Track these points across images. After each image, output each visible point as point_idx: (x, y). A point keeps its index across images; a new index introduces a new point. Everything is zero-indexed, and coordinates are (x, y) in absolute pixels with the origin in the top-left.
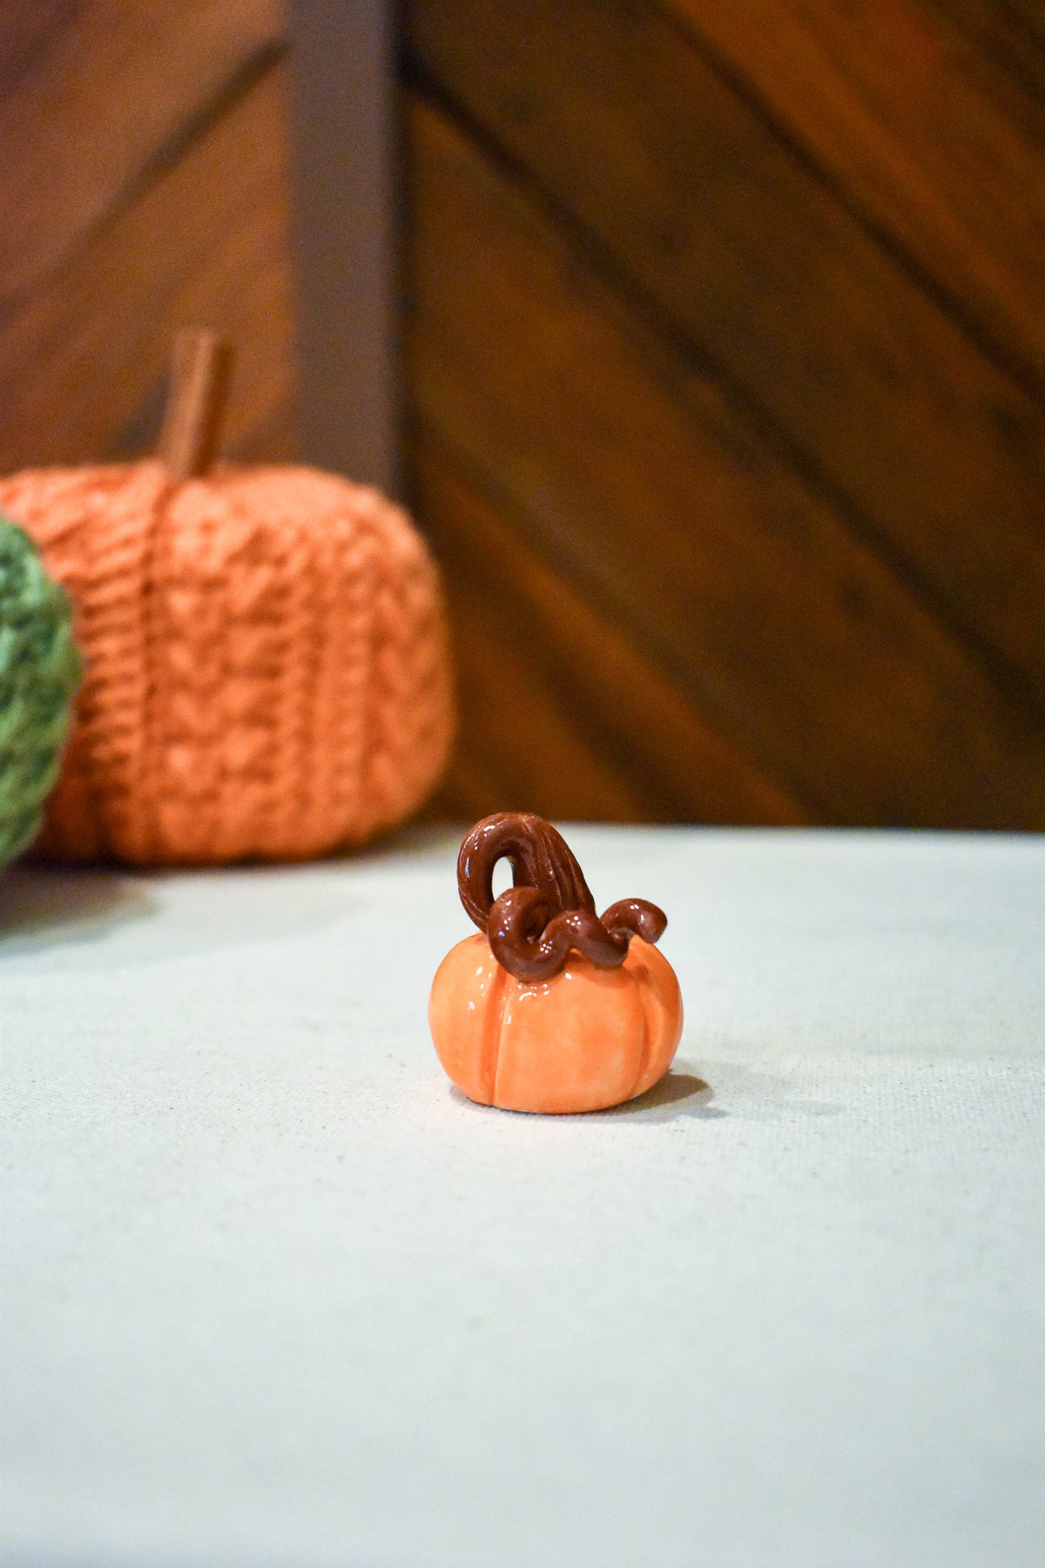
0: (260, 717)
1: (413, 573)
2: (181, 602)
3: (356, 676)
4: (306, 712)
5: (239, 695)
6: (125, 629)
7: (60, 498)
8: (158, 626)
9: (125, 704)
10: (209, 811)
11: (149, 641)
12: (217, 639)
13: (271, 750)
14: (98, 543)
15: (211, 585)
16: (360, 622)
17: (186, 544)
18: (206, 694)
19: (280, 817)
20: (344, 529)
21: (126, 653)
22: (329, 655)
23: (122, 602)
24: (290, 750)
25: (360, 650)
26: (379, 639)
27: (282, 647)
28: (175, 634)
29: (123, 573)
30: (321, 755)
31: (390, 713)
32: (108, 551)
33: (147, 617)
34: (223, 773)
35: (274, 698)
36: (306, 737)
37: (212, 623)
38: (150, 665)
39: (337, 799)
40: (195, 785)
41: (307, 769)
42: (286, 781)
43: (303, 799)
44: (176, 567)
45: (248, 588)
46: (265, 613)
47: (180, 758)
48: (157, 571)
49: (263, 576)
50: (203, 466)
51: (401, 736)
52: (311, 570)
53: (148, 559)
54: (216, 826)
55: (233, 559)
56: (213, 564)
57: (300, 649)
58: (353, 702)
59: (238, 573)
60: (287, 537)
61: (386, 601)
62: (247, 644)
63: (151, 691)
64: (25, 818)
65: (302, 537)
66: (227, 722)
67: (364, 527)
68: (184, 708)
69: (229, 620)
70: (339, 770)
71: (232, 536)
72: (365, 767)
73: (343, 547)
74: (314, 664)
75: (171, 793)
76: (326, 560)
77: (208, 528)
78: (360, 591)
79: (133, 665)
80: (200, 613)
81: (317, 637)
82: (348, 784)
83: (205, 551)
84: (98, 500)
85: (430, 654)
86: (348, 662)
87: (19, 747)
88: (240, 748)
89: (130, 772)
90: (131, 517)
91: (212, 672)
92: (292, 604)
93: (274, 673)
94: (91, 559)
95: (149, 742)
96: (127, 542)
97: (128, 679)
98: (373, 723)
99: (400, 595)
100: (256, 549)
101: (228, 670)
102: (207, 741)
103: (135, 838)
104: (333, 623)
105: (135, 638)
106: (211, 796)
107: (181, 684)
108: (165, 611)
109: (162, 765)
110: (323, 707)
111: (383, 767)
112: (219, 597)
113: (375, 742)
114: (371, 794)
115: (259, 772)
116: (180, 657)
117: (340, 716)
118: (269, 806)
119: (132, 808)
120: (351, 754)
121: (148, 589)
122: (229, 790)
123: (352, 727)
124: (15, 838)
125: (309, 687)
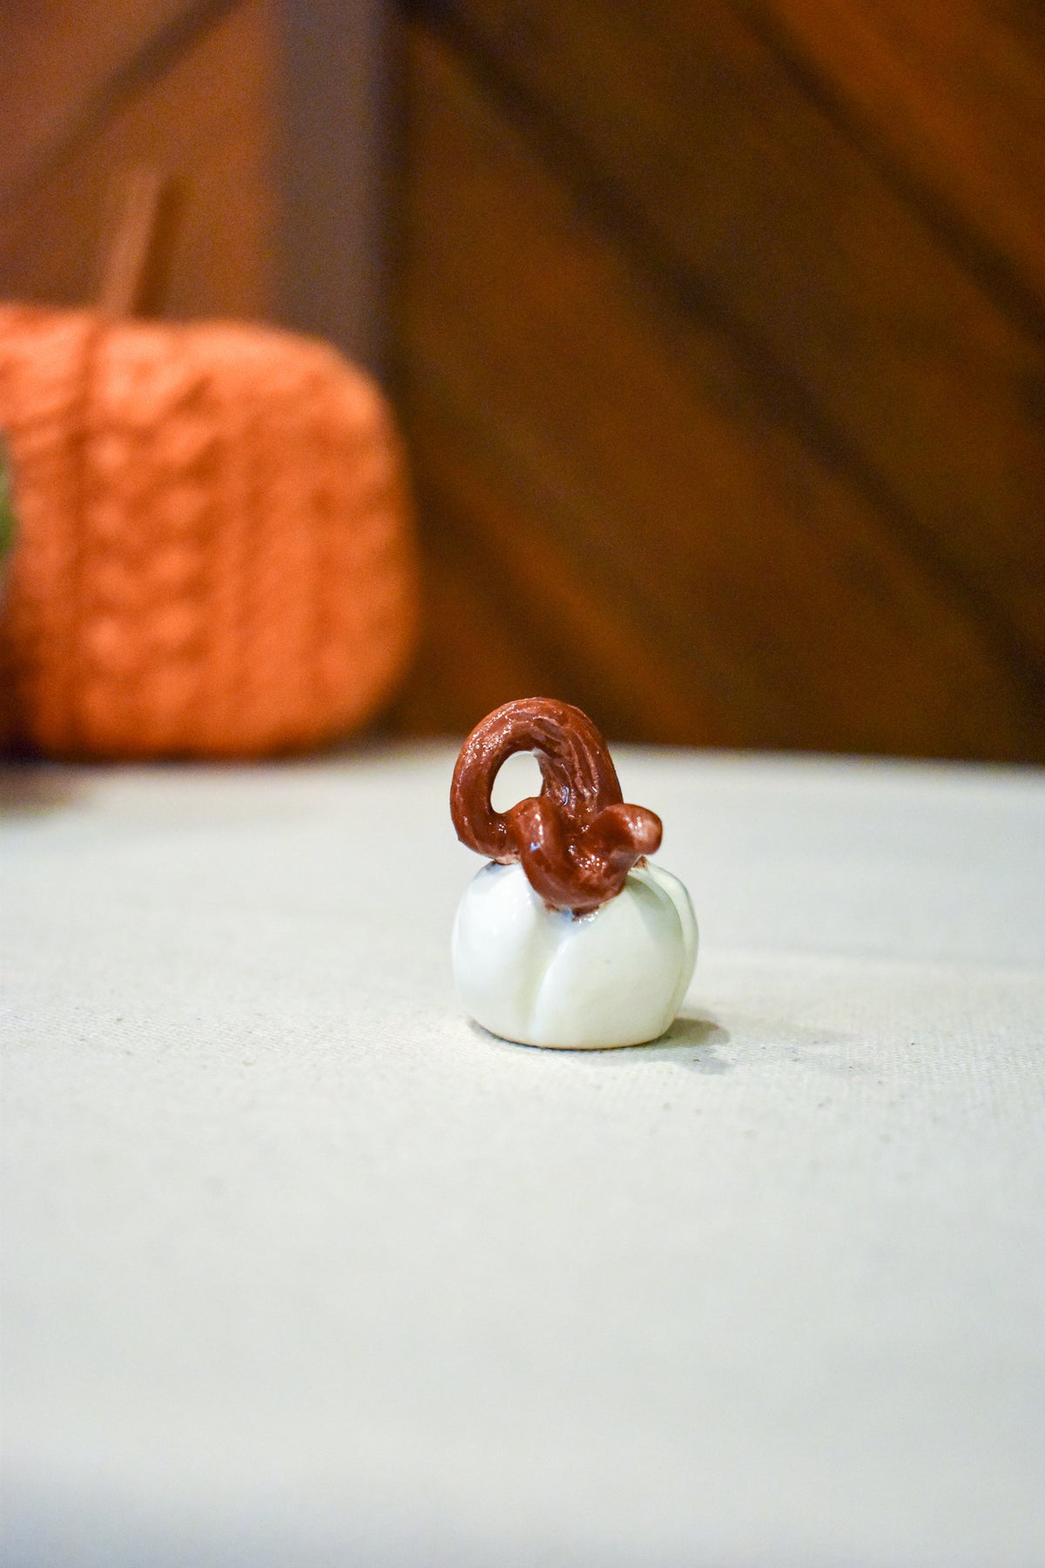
0: (196, 589)
2: (110, 455)
3: (299, 550)
6: (46, 485)
10: (134, 696)
11: (76, 500)
12: (148, 499)
14: (18, 389)
15: (143, 437)
17: (116, 390)
18: (136, 562)
21: (46, 514)
23: (42, 457)
27: (219, 514)
28: (103, 491)
33: (71, 473)
34: (154, 652)
37: (143, 481)
38: (75, 529)
40: (120, 662)
45: (184, 441)
46: (204, 468)
47: (107, 636)
49: (201, 433)
52: (254, 432)
53: (77, 406)
55: (171, 408)
56: (146, 411)
57: (239, 516)
59: (175, 426)
60: (231, 389)
62: (182, 506)
63: (79, 558)
66: (160, 595)
68: (112, 579)
69: (164, 478)
71: (169, 381)
72: (314, 655)
75: (96, 673)
76: (271, 420)
77: (143, 371)
79: (53, 529)
80: (131, 468)
83: (138, 397)
88: (174, 624)
89: (52, 652)
91: (143, 536)
92: (230, 464)
93: (208, 540)
95: (73, 617)
100: (196, 399)
101: (161, 538)
106: (137, 679)
112: (151, 450)
115: (195, 651)
116: (108, 518)
121: (78, 442)
122: (161, 673)
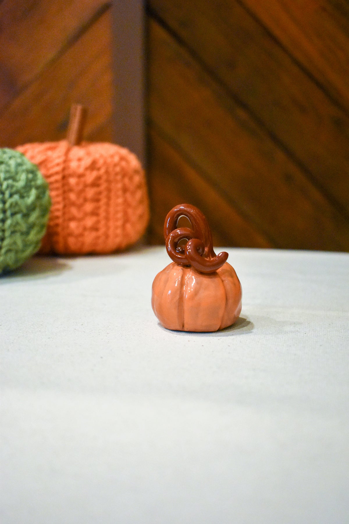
0: (95, 213)
1: (136, 172)
2: (73, 181)
3: (120, 200)
4: (107, 212)
5: (89, 207)
6: (57, 189)
7: (39, 152)
8: (66, 188)
9: (58, 210)
10: (80, 239)
11: (64, 192)
12: (82, 191)
13: (98, 222)
14: (50, 165)
15: (80, 176)
16: (119, 185)
17: (73, 165)
18: (80, 207)
19: (101, 241)
20: (116, 159)
21: (57, 196)
22: (112, 195)
23: (56, 181)
24: (103, 222)
25: (120, 193)
26: (125, 190)
27: (100, 193)
28: (71, 190)
29: (57, 173)
30: (111, 224)
31: (130, 211)
32: (53, 167)
33: (64, 185)
34: (85, 229)
35: (98, 208)
36: (107, 219)
37: (81, 187)
38: (64, 199)
39: (116, 236)
40: (77, 232)
41: (108, 228)
42: (102, 230)
43: (107, 236)
44: (71, 171)
45: (90, 177)
46: (95, 184)
47: (73, 225)
48: (67, 172)
49: (95, 174)
50: (79, 142)
51: (134, 218)
52: (107, 172)
53: (64, 169)
54: (83, 244)
55: (87, 169)
56: (81, 170)
57: (105, 194)
58: (120, 208)
59: (88, 173)
60: (101, 162)
61: (126, 180)
62: (90, 193)
63: (65, 207)
64: (37, 243)
65: (105, 163)
66: (86, 215)
67: (122, 158)
68: (74, 211)
69: (86, 186)
70: (116, 228)
71: (87, 162)
72: (124, 226)
73: (115, 165)
74: (109, 198)
75: (70, 234)
76: (111, 169)
77: (80, 160)
78: (119, 177)
79: (60, 199)
80: (78, 184)
81: (109, 190)
82: (119, 231)
83: (79, 167)
84: (50, 153)
85: (140, 194)
86: (118, 197)
87: (37, 222)
88: (90, 222)
89: (59, 229)
90: (59, 157)
91: (81, 200)
92: (102, 181)
93: (97, 200)
94: (48, 169)
95: (64, 221)
96: (58, 165)
97: (58, 203)
98: (125, 213)
99: (131, 178)
100: (93, 166)
101: (85, 200)
102: (80, 220)
103: (60, 246)
104: (113, 186)
105: (60, 192)
106: (81, 235)
107: (73, 204)
108: (68, 184)
109: (68, 227)
110: (112, 209)
111: (128, 226)
112: (83, 179)
113: (126, 220)
114: (126, 235)
115: (95, 228)
116: (72, 196)
117: (117, 212)
118: (98, 238)
119: (60, 239)
120: (120, 223)
121: (64, 178)
122: (86, 233)
123: (120, 215)
124: (35, 247)
125: (108, 204)
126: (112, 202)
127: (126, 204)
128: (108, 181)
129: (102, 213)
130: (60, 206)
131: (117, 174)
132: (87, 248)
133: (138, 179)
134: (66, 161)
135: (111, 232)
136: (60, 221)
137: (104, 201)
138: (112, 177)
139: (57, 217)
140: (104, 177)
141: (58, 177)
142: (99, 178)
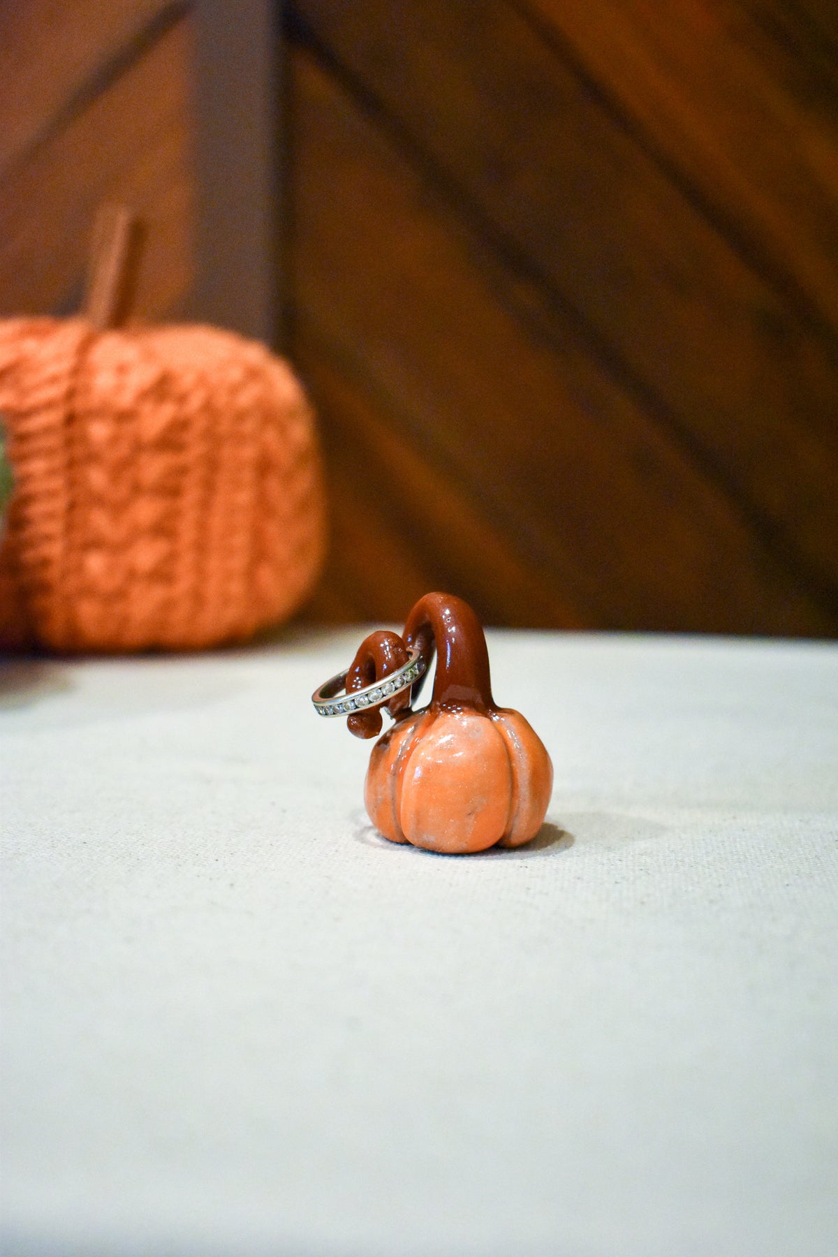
0: (163, 529)
1: (292, 413)
2: (99, 431)
3: (244, 497)
4: (202, 526)
5: (146, 511)
6: (50, 452)
8: (79, 451)
9: (50, 516)
10: (118, 607)
11: (71, 464)
12: (127, 463)
13: (172, 557)
14: (29, 380)
15: (124, 417)
16: (249, 452)
17: (103, 381)
18: (118, 509)
19: (179, 613)
20: (236, 374)
21: (51, 473)
22: (223, 478)
23: (48, 430)
24: (187, 559)
25: (248, 475)
26: (264, 467)
27: (182, 471)
28: (92, 458)
29: (49, 405)
30: (214, 564)
31: (272, 530)
32: (37, 387)
33: (69, 443)
34: (132, 575)
35: (175, 515)
36: (201, 547)
37: (123, 450)
38: (72, 484)
39: (227, 600)
40: (108, 584)
41: (200, 572)
42: (184, 584)
43: (198, 598)
44: (95, 399)
45: (155, 420)
46: (170, 441)
47: (95, 563)
48: (79, 404)
49: (168, 411)
50: (120, 319)
51: (282, 548)
52: (208, 408)
53: (71, 394)
54: (126, 619)
55: (143, 396)
56: (126, 400)
57: (198, 473)
58: (241, 520)
59: (147, 408)
60: (189, 378)
61: (271, 436)
62: (153, 468)
63: (72, 507)
65: (202, 380)
66: (135, 535)
67: (252, 374)
68: (100, 521)
69: (139, 447)
70: (228, 576)
71: (142, 377)
72: (250, 575)
73: (235, 390)
74: (209, 486)
75: (88, 591)
76: (221, 400)
77: (122, 369)
78: (249, 427)
79: (57, 483)
80: (114, 440)
81: (212, 464)
82: (236, 588)
83: (119, 388)
84: (29, 345)
85: (305, 482)
86: (238, 486)
88: (146, 555)
89: (53, 573)
90: (58, 358)
91: (122, 491)
92: (191, 436)
93: (175, 492)
94: (24, 393)
95: (69, 549)
96: (54, 380)
97: (52, 494)
98: (258, 538)
99: (283, 430)
100: (162, 388)
101: (137, 489)
102: (118, 548)
103: (56, 629)
104: (227, 452)
105: (59, 461)
106: (120, 595)
107: (98, 500)
108: (84, 439)
109: (80, 568)
110: (217, 522)
111: (266, 575)
112: (129, 428)
113: (259, 554)
114: (255, 595)
115: (162, 574)
116: (97, 478)
117: (231, 530)
118: (168, 605)
119: (53, 604)
120: (239, 562)
121: (71, 419)
122: (136, 591)
123: (241, 540)
125: (205, 505)
126: (220, 501)
127: (263, 506)
128: (212, 437)
129: (187, 531)
130: (59, 504)
131: (241, 416)
132: (136, 634)
133: (301, 432)
134: (80, 369)
135: (212, 589)
136: (54, 550)
137: (192, 495)
138: (224, 427)
139: (48, 538)
140: (200, 424)
141: (53, 417)
142: (180, 426)
